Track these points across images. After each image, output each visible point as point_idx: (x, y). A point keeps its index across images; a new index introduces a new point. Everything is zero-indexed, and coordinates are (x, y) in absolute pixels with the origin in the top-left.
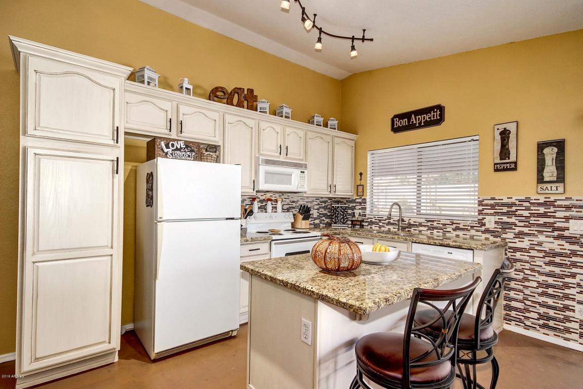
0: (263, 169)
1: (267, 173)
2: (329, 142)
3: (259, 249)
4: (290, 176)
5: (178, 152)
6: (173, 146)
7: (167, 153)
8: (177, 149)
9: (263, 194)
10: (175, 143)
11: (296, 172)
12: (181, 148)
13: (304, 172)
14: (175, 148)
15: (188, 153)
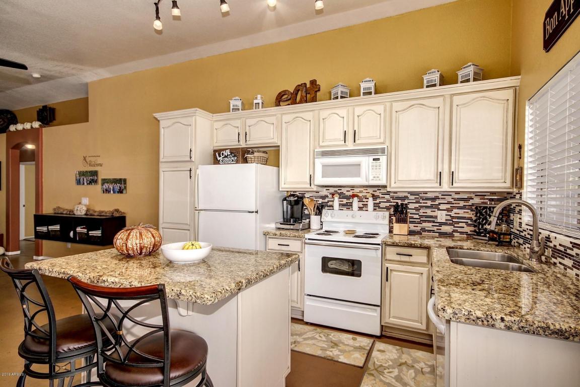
0: (320, 162)
1: (324, 166)
2: (439, 108)
3: (288, 245)
4: (359, 167)
5: (226, 159)
6: (223, 154)
7: (219, 161)
8: (226, 157)
9: (349, 189)
10: (224, 152)
11: (366, 161)
12: (228, 155)
13: (378, 159)
14: (224, 156)
15: (232, 158)
